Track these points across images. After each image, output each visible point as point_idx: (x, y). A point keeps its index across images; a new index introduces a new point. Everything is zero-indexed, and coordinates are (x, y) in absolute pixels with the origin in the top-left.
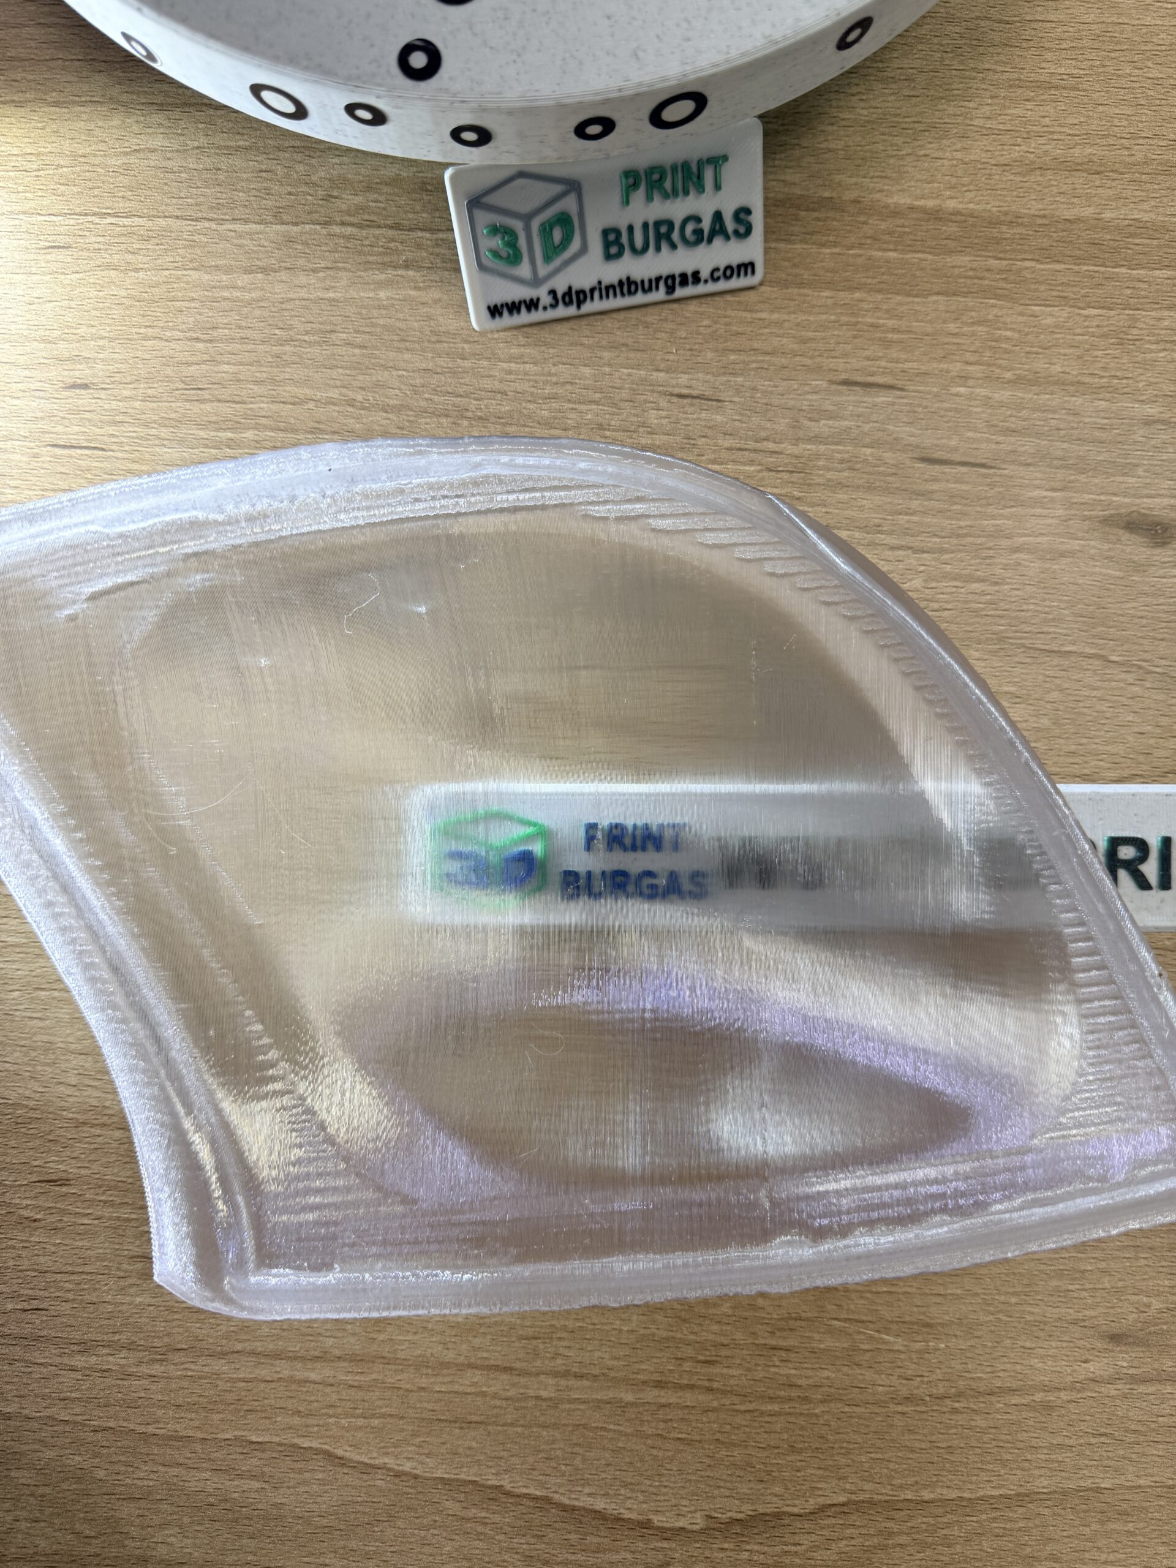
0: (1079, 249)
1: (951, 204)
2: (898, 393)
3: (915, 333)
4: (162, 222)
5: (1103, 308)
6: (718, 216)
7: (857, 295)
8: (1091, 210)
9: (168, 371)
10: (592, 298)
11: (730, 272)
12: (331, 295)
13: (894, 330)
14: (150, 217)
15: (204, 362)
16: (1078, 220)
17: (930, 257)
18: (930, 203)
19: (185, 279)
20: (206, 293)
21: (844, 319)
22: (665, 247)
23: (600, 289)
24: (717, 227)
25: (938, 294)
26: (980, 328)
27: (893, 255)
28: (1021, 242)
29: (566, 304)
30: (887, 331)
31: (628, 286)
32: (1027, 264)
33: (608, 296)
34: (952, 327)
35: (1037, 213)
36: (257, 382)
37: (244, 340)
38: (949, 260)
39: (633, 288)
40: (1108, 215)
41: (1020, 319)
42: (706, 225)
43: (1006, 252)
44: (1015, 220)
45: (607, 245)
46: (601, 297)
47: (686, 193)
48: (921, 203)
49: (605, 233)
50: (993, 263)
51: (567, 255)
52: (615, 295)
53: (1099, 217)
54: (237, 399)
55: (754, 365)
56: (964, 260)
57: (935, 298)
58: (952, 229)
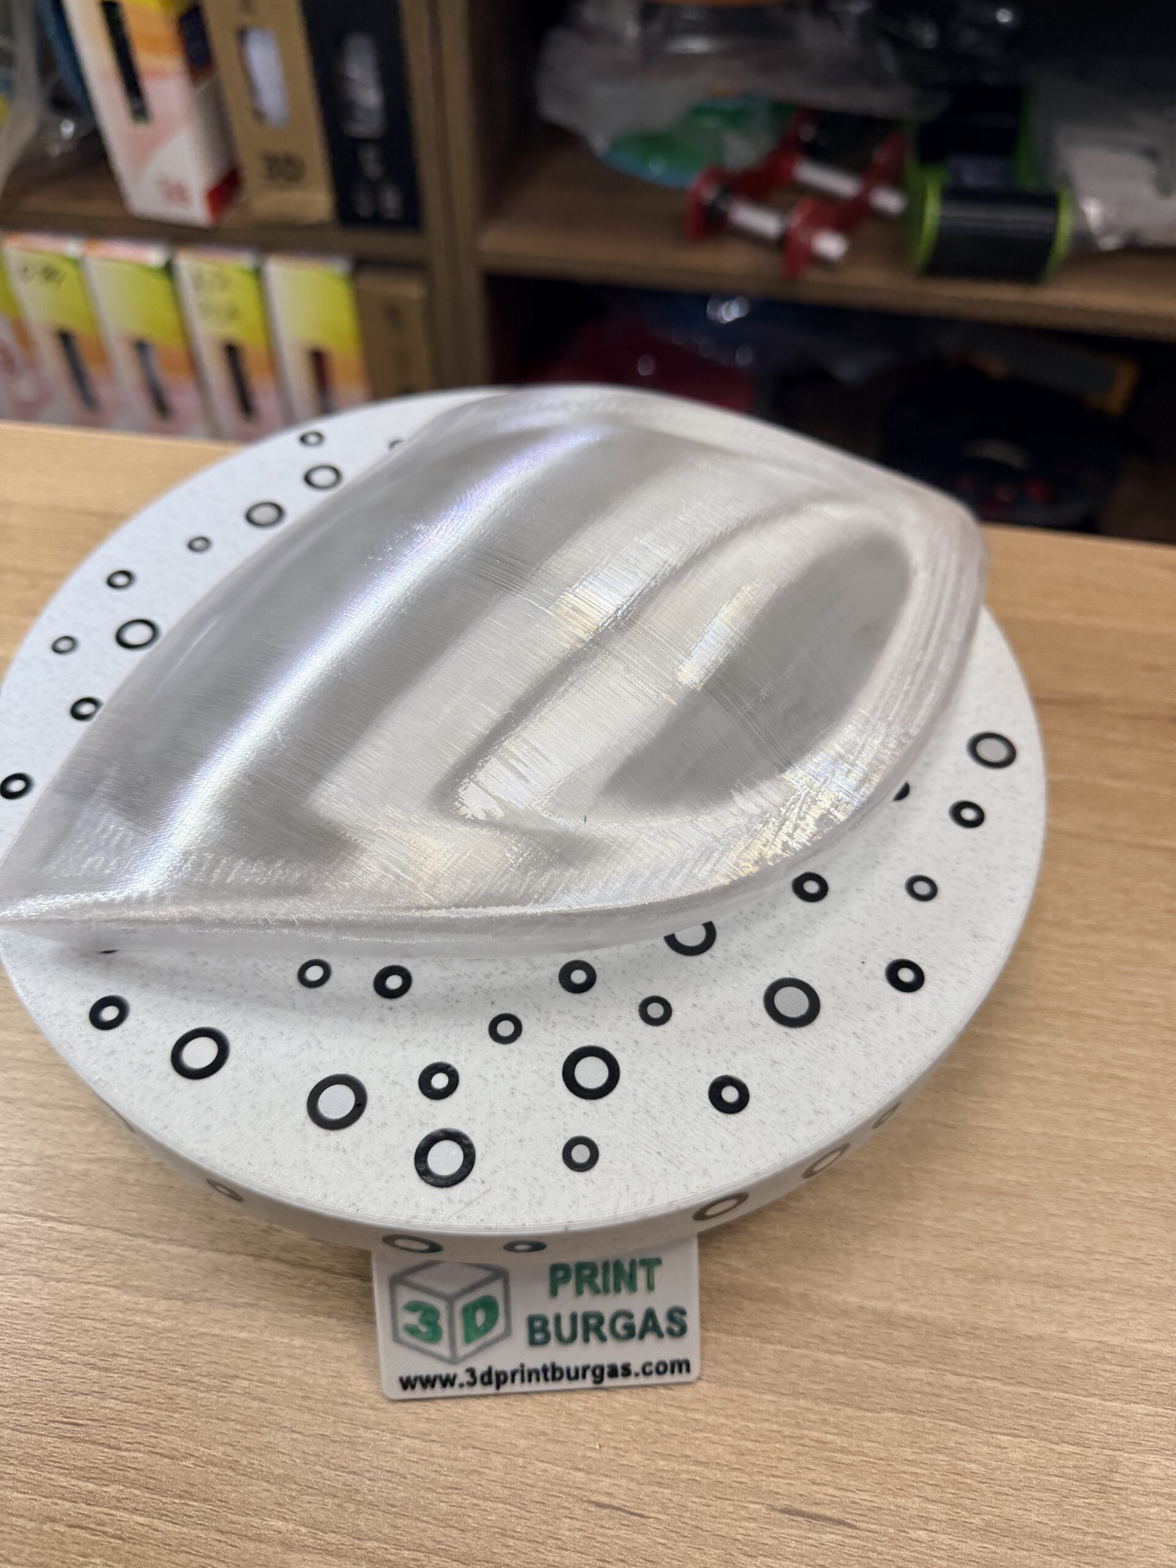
0: (1045, 1371)
1: (904, 1308)
2: (850, 1531)
3: (867, 1456)
4: (100, 1233)
5: (1077, 1444)
6: (650, 1315)
7: (802, 1403)
8: (1054, 1328)
9: (52, 1399)
10: (513, 1381)
11: (662, 1368)
12: (243, 1335)
13: (843, 1450)
14: (91, 1226)
15: (90, 1393)
16: (1040, 1338)
17: (881, 1365)
18: (880, 1305)
19: (103, 1296)
20: (120, 1315)
21: (787, 1431)
22: (593, 1337)
23: (523, 1372)
24: (650, 1324)
25: (893, 1409)
26: (941, 1457)
27: (840, 1359)
28: (981, 1357)
29: (484, 1384)
30: (835, 1451)
31: (553, 1373)
32: (988, 1383)
33: (530, 1380)
34: (908, 1453)
35: (994, 1326)
36: (138, 1426)
37: (142, 1374)
38: (905, 1372)
39: (558, 1375)
40: (1072, 1334)
41: (985, 1449)
42: (638, 1321)
43: (964, 1367)
44: (972, 1332)
45: (532, 1331)
46: (523, 1380)
47: (617, 1289)
48: (872, 1304)
49: (531, 1320)
50: (952, 1379)
51: (489, 1336)
52: (538, 1380)
53: (1063, 1335)
54: (112, 1442)
55: (685, 1476)
56: (920, 1373)
57: (888, 1414)
58: (903, 1336)
